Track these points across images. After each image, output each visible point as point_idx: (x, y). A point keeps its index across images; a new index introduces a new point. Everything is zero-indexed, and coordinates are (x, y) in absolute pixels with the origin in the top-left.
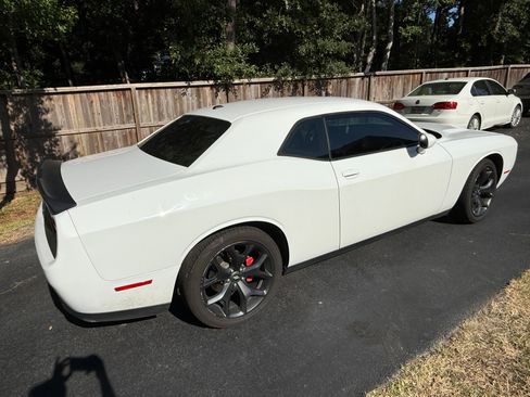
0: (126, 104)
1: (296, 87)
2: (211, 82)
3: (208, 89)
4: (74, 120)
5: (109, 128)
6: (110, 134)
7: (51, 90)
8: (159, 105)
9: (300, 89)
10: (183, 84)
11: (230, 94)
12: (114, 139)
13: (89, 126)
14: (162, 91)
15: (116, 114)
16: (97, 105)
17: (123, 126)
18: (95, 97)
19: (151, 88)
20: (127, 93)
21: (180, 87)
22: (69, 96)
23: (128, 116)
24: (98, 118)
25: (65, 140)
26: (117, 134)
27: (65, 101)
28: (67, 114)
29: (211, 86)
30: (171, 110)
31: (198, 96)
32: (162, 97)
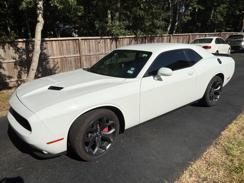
0: (76, 46)
1: (143, 40)
2: (110, 37)
3: (109, 40)
4: (55, 52)
5: (69, 56)
6: (69, 59)
7: (48, 39)
8: (89, 46)
9: (144, 40)
10: (99, 37)
11: (117, 42)
12: (71, 61)
13: (61, 55)
14: (91, 40)
15: (72, 50)
16: (65, 46)
17: (75, 55)
18: (64, 42)
19: (87, 39)
20: (77, 41)
21: (98, 39)
22: (54, 42)
23: (77, 51)
24: (65, 52)
25: (51, 61)
26: (72, 59)
27: (52, 44)
28: (53, 50)
29: (110, 39)
30: (94, 48)
31: (105, 43)
32: (91, 43)
